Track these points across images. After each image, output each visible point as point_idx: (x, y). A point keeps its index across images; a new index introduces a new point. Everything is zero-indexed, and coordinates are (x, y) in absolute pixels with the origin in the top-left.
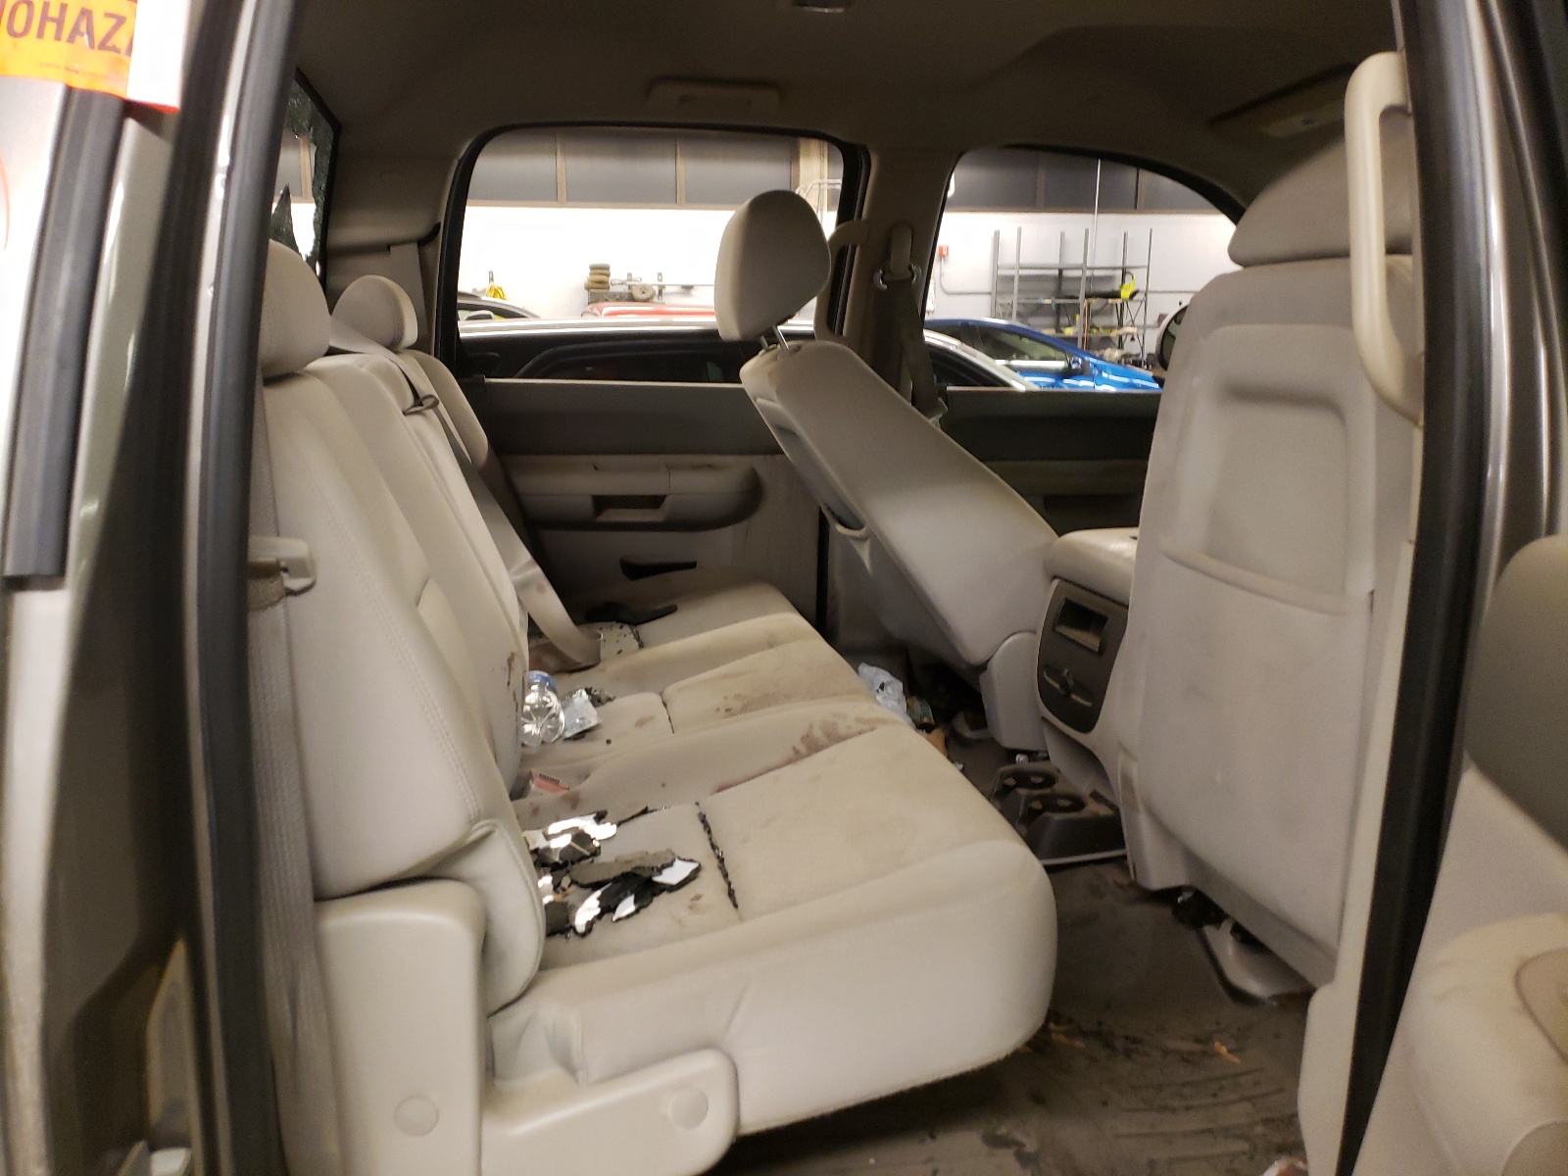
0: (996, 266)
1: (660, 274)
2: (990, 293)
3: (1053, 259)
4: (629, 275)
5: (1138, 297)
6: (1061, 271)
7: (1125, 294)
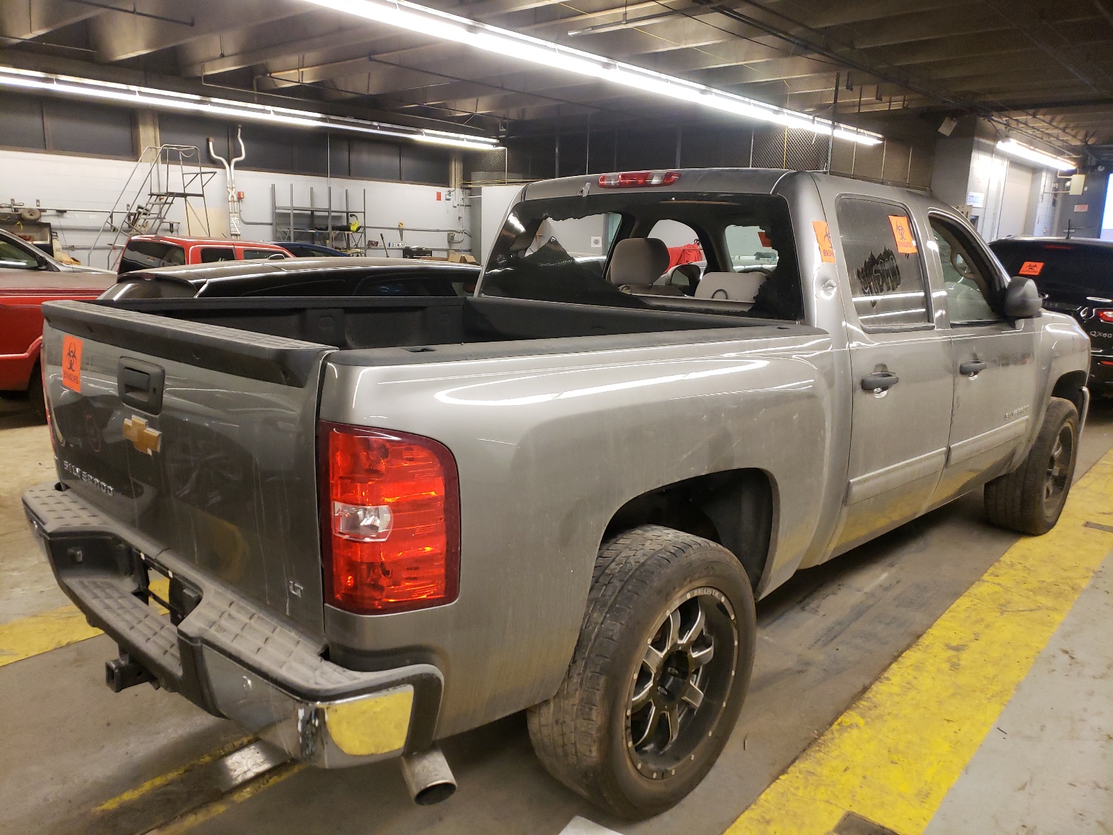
0: (274, 207)
1: (38, 201)
2: (271, 224)
3: (307, 205)
4: (13, 200)
5: (361, 230)
6: (312, 212)
7: (353, 228)
